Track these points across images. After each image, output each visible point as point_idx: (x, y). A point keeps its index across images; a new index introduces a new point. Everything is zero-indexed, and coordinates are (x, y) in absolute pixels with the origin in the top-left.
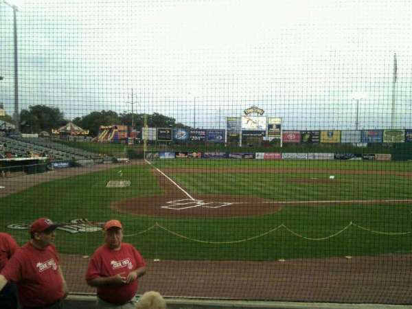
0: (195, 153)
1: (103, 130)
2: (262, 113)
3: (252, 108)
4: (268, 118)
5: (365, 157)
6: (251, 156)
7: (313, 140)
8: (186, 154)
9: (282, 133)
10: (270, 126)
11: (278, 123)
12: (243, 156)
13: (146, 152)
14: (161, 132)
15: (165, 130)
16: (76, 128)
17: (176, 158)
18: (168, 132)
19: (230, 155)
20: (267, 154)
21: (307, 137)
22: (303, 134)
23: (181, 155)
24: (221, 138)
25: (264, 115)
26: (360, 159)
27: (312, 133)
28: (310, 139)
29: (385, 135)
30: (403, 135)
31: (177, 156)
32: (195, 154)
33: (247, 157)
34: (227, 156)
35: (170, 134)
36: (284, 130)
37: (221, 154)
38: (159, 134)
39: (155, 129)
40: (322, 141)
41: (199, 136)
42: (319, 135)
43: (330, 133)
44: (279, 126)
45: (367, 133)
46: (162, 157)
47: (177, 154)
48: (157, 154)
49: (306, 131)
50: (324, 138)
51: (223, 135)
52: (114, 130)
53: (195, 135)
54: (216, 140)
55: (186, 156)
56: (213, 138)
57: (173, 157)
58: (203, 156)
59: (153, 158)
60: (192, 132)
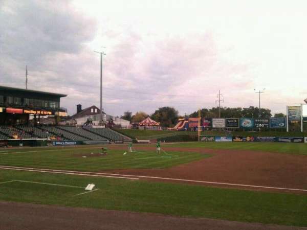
1: (179, 121)
6: (300, 140)
8: (241, 138)
12: (292, 141)
13: (200, 137)
14: (229, 121)
15: (232, 120)
16: (152, 121)
17: (233, 141)
18: (236, 121)
19: (280, 140)
23: (238, 139)
24: (283, 124)
31: (234, 140)
32: (248, 139)
33: (295, 140)
34: (276, 140)
35: (237, 122)
37: (272, 138)
38: (227, 123)
39: (224, 120)
41: (264, 123)
46: (216, 141)
47: (234, 138)
48: (211, 139)
51: (284, 122)
52: (185, 121)
53: (259, 123)
54: (278, 127)
55: (242, 140)
56: (275, 125)
57: (231, 140)
58: (255, 140)
59: (208, 141)
60: (256, 120)
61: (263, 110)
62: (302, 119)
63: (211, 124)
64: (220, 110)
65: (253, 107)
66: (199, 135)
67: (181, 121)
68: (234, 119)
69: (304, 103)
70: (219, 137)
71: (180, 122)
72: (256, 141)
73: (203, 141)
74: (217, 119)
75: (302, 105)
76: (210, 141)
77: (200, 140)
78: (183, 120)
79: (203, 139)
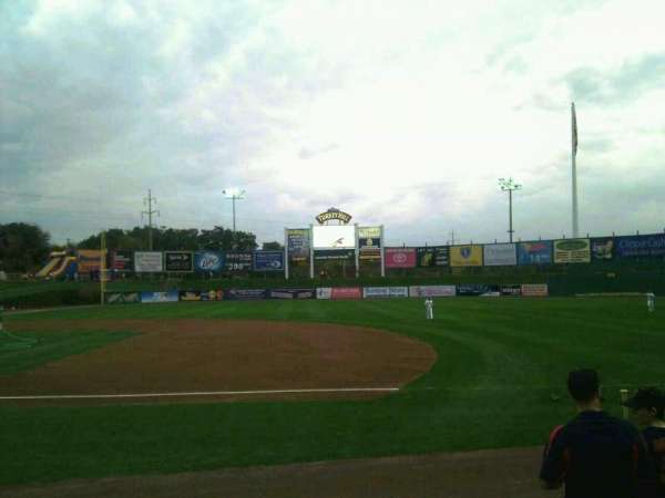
0: (212, 292)
1: (53, 257)
2: (347, 219)
3: (329, 211)
4: (357, 228)
5: (505, 290)
6: (309, 294)
7: (438, 263)
8: (198, 293)
9: (382, 253)
10: (362, 242)
11: (374, 236)
12: (295, 296)
13: (105, 294)
14: (172, 258)
15: (179, 254)
17: (180, 299)
18: (185, 258)
20: (336, 291)
21: (427, 257)
22: (419, 252)
23: (190, 296)
24: (279, 264)
25: (351, 221)
26: (498, 294)
27: (435, 251)
28: (432, 262)
29: (556, 250)
30: (588, 248)
31: (183, 298)
32: (212, 294)
33: (302, 295)
34: (266, 296)
35: (189, 260)
36: (386, 248)
37: (258, 292)
38: (167, 262)
39: (160, 254)
40: (452, 264)
41: (244, 262)
42: (448, 255)
43: (466, 250)
44: (377, 241)
45: (528, 248)
46: (144, 301)
47: (182, 293)
48: (132, 297)
49: (426, 248)
50: (456, 259)
51: (281, 260)
52: (68, 259)
53: (234, 261)
54: (270, 269)
55: (199, 298)
56: (264, 265)
57: (175, 299)
58: (227, 297)
59: (125, 303)
60: (228, 256)
61: (241, 235)
62: (312, 253)
63: (131, 265)
64: (151, 234)
65: (221, 229)
66: (103, 289)
67: (58, 256)
68: (182, 254)
69: (317, 222)
70: (150, 294)
71: (56, 261)
72: (229, 299)
73: (113, 303)
74: (145, 254)
75: (312, 226)
76: (130, 303)
77: (105, 300)
78: (63, 257)
79: (113, 298)
